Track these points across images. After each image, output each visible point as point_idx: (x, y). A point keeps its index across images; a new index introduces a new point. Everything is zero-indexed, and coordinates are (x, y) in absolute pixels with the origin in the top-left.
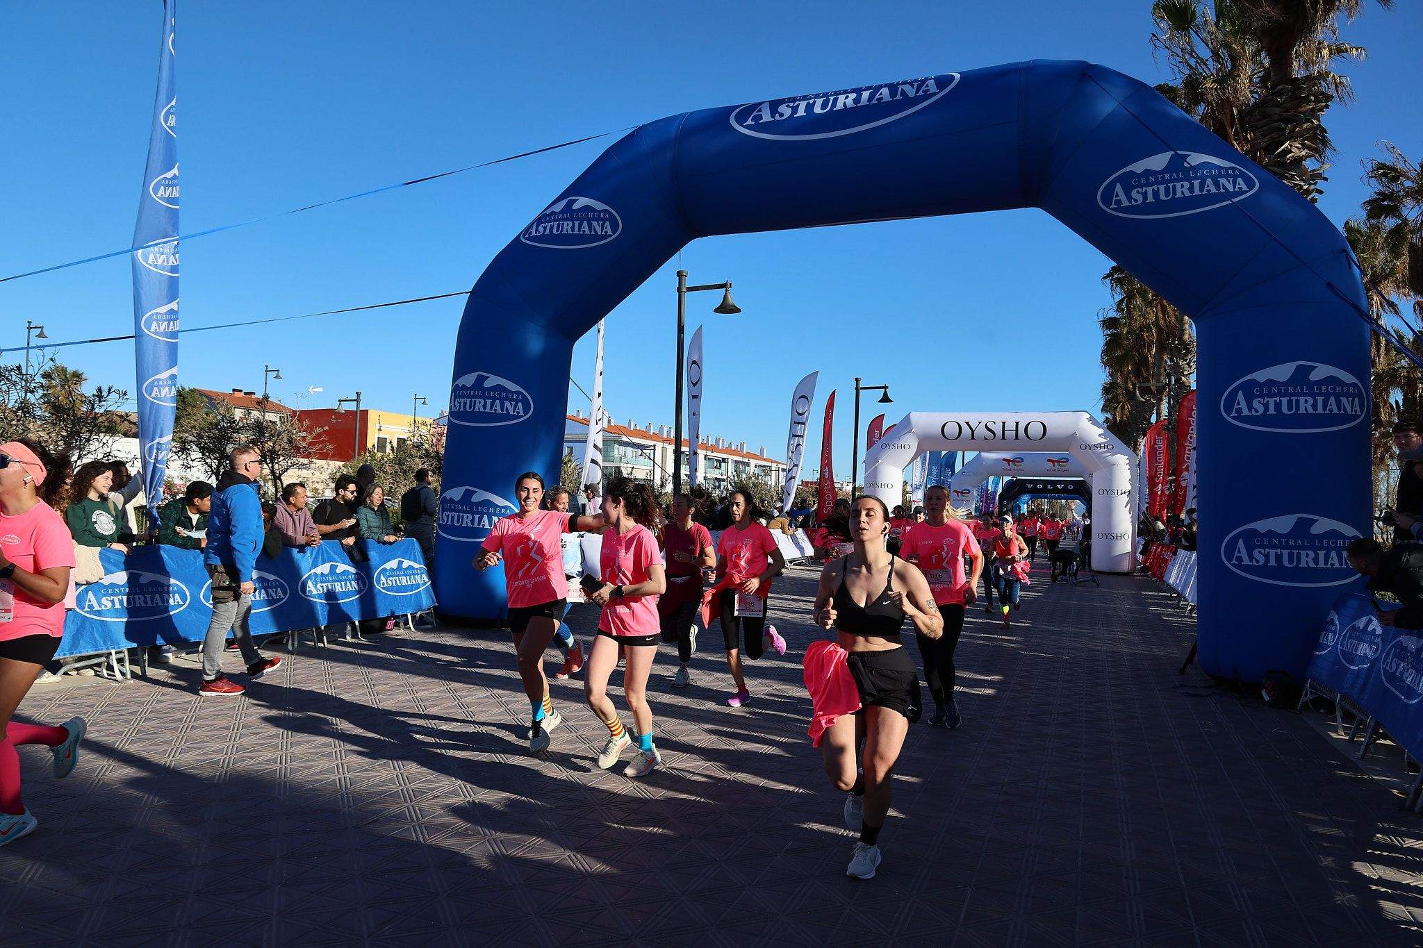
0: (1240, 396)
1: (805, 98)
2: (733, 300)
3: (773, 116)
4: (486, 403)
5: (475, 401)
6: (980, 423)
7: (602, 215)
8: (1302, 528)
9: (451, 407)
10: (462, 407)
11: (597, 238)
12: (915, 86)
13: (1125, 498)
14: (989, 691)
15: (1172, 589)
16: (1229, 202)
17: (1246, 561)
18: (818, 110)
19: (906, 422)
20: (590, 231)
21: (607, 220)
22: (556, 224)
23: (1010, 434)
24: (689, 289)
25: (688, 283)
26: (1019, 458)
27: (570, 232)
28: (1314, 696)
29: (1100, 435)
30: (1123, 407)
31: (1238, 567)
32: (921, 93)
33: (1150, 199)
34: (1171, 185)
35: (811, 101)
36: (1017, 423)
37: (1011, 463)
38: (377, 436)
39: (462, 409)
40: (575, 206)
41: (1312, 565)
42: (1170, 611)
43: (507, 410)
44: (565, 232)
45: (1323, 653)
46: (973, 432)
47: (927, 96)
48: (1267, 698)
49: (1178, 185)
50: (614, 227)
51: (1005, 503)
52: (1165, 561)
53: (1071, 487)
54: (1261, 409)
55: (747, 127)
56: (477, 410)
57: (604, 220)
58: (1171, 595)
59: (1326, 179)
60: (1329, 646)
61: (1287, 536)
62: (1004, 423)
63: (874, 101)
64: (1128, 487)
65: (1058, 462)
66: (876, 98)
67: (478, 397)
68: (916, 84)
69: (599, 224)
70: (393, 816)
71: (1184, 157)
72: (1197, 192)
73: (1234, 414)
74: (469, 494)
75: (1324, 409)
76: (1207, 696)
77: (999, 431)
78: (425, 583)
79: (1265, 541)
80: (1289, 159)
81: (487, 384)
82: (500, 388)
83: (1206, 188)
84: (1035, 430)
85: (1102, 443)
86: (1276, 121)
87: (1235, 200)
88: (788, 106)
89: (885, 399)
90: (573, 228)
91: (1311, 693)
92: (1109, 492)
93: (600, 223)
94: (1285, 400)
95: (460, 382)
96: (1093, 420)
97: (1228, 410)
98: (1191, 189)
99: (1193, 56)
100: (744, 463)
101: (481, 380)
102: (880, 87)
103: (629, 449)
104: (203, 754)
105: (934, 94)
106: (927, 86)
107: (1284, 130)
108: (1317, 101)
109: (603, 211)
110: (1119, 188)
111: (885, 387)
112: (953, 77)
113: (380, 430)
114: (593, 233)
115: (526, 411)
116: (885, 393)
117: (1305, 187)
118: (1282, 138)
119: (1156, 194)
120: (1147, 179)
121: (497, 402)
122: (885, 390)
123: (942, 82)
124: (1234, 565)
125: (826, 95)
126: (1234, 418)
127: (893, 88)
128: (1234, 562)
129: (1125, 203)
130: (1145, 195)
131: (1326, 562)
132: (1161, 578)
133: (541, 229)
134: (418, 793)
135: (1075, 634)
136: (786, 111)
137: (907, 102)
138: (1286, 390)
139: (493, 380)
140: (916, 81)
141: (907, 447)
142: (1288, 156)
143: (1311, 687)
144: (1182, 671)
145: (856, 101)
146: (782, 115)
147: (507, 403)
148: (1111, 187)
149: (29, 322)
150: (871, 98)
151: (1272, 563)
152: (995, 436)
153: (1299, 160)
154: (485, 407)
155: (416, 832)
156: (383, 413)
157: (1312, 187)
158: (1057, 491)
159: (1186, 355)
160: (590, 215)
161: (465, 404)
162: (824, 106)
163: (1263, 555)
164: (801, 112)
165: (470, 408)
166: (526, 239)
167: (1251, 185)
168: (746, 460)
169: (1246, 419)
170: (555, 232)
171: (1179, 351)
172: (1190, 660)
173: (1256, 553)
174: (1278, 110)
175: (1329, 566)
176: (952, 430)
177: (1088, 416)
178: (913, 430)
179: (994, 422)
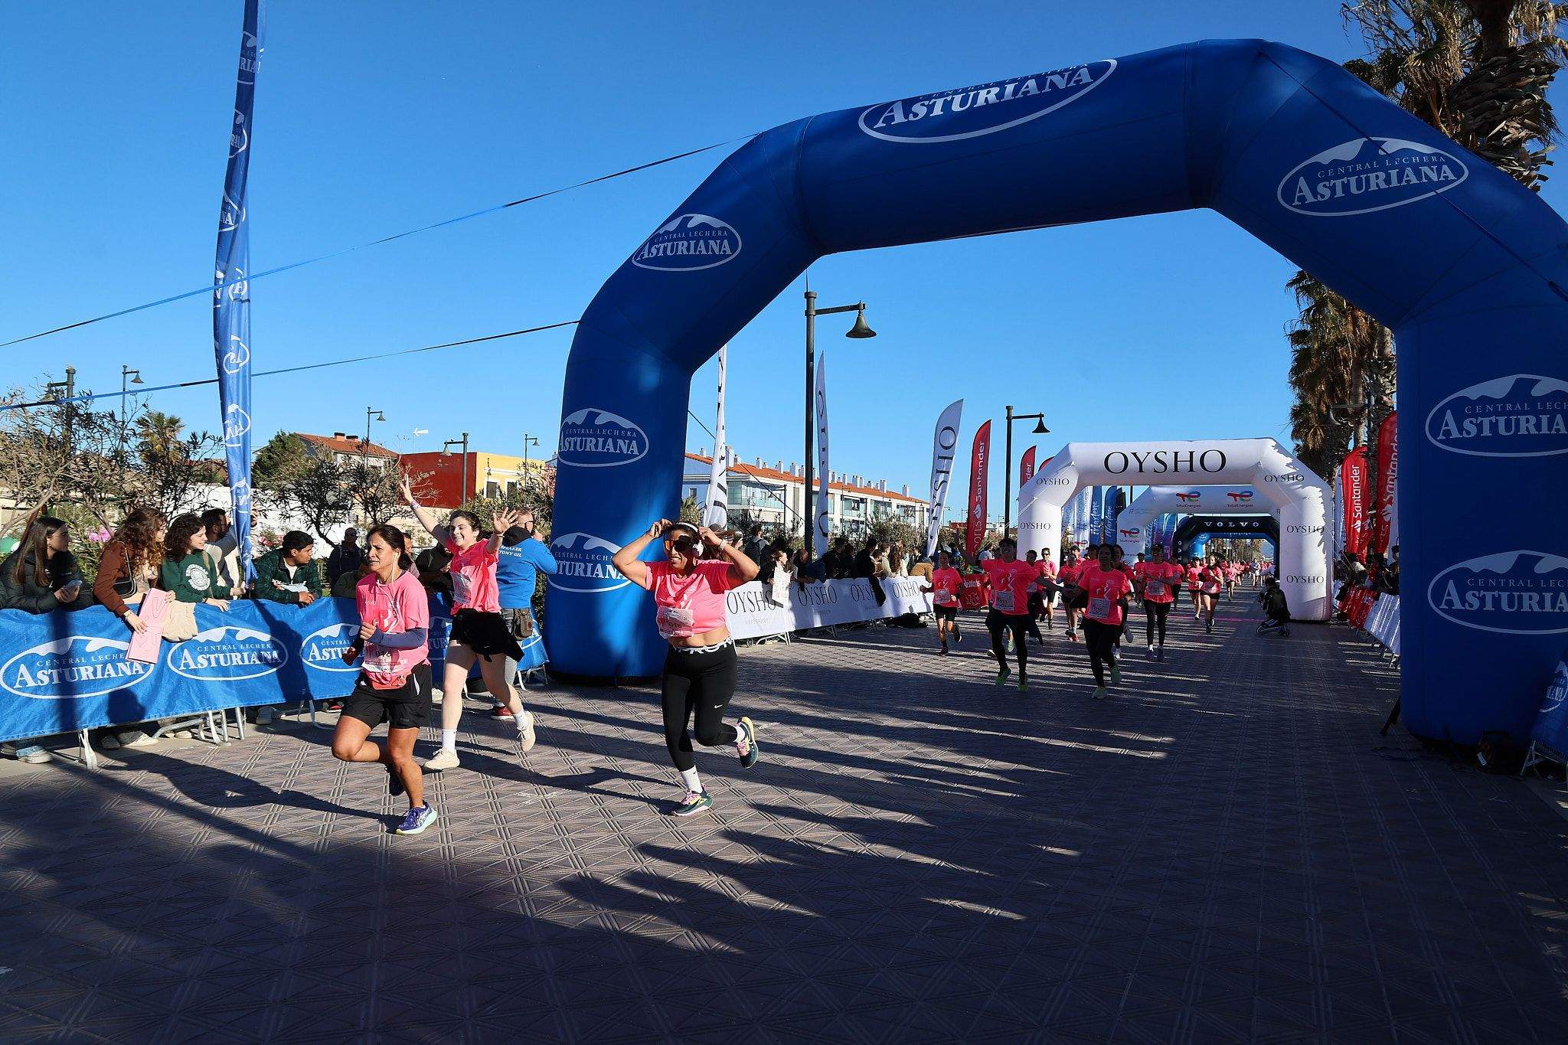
0: (1449, 417)
1: (941, 95)
2: (866, 322)
3: (906, 117)
4: (597, 441)
5: (586, 440)
6: (1149, 453)
7: (720, 233)
8: (1524, 567)
9: (560, 447)
10: (572, 445)
11: (715, 258)
12: (1066, 76)
13: (1318, 536)
14: (1158, 755)
15: (1374, 639)
16: (1433, 193)
17: (1458, 605)
18: (956, 107)
19: (1064, 456)
20: (707, 251)
21: (725, 238)
22: (670, 244)
23: (1184, 465)
24: (819, 312)
25: (817, 305)
26: (1194, 493)
27: (685, 253)
28: (1541, 760)
29: (1288, 465)
30: (1315, 433)
31: (1449, 612)
32: (1072, 84)
33: (1339, 193)
34: (1363, 176)
35: (949, 98)
36: (1191, 453)
37: (1185, 498)
38: (486, 480)
39: (572, 449)
40: (691, 224)
41: (1536, 609)
42: (1372, 663)
43: (621, 449)
44: (679, 253)
45: (1550, 709)
46: (1141, 463)
47: (1079, 86)
48: (1483, 762)
49: (1372, 176)
50: (733, 246)
51: (1180, 543)
52: (1366, 608)
53: (1256, 524)
54: (1474, 431)
55: (878, 130)
56: (588, 449)
57: (722, 239)
58: (1373, 646)
59: (1550, 163)
60: (1557, 703)
61: (1506, 576)
62: (1176, 453)
63: (1020, 95)
64: (1321, 523)
65: (1241, 496)
66: (1021, 92)
67: (589, 436)
68: (1067, 74)
69: (716, 243)
70: (500, 888)
71: (1379, 145)
72: (1394, 183)
73: (1441, 437)
74: (581, 541)
75: (1550, 429)
76: (1412, 760)
77: (1170, 462)
78: (536, 638)
79: (1480, 582)
80: (1505, 142)
81: (599, 421)
82: (612, 425)
83: (1405, 179)
84: (1212, 460)
85: (1291, 474)
86: (1488, 99)
87: (1439, 191)
88: (923, 105)
89: (1041, 429)
90: (688, 249)
91: (1537, 757)
92: (1299, 529)
93: (718, 241)
94: (1502, 420)
95: (570, 420)
96: (1279, 448)
97: (1435, 434)
98: (1388, 180)
99: (1390, 28)
100: (884, 504)
101: (592, 417)
102: (1027, 79)
103: (758, 491)
104: (302, 821)
105: (1088, 84)
106: (1079, 75)
107: (1499, 108)
108: (1538, 73)
109: (720, 228)
110: (1302, 182)
111: (1041, 416)
112: (1108, 65)
113: (489, 474)
114: (710, 253)
115: (641, 449)
116: (1041, 424)
117: (1525, 174)
118: (1497, 118)
119: (1346, 187)
120: (1336, 171)
121: (610, 441)
122: (1041, 419)
123: (1096, 70)
124: (1443, 610)
125: (966, 90)
126: (1441, 441)
127: (1040, 79)
128: (1443, 606)
129: (1310, 199)
130: (1333, 189)
131: (1553, 606)
132: (1361, 627)
133: (654, 251)
134: (527, 864)
135: (1258, 690)
136: (920, 110)
137: (1057, 94)
138: (1503, 408)
139: (604, 417)
140: (1066, 70)
141: (1065, 482)
142: (1505, 138)
143: (1536, 750)
144: (1384, 732)
145: (1000, 96)
146: (915, 115)
147: (620, 442)
148: (1294, 180)
149: (125, 367)
150: (1016, 91)
151: (1489, 607)
152: (1166, 469)
153: (1517, 143)
154: (596, 446)
155: (523, 905)
156: (490, 455)
157: (1534, 173)
158: (1239, 529)
159: (1388, 371)
160: (707, 233)
161: (575, 443)
162: (963, 103)
163: (1478, 598)
164: (938, 111)
165: (581, 448)
166: (638, 262)
167: (1458, 172)
168: (886, 500)
169: (1456, 443)
170: (669, 253)
171: (1379, 367)
172: (1393, 718)
173: (1469, 596)
174: (1491, 86)
175: (1557, 610)
176: (1116, 462)
177: (1274, 443)
178: (1073, 463)
179: (1165, 453)
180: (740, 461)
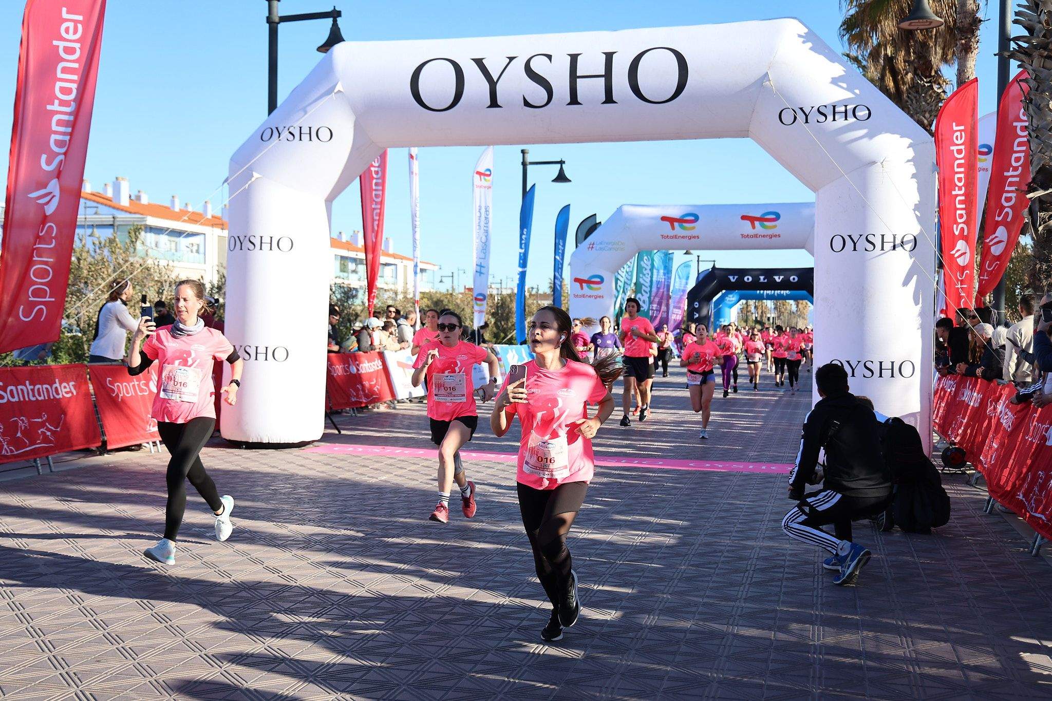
6: (511, 59)
13: (902, 260)
23: (592, 89)
29: (835, 81)
36: (609, 57)
37: (676, 224)
51: (696, 305)
53: (793, 278)
62: (574, 58)
65: (761, 219)
77: (561, 82)
84: (658, 75)
92: (859, 243)
103: (164, 239)
141: (324, 134)
152: (550, 99)
158: (773, 286)
176: (438, 83)
177: (803, 30)
178: (339, 87)
179: (549, 57)
180: (145, 200)
